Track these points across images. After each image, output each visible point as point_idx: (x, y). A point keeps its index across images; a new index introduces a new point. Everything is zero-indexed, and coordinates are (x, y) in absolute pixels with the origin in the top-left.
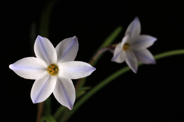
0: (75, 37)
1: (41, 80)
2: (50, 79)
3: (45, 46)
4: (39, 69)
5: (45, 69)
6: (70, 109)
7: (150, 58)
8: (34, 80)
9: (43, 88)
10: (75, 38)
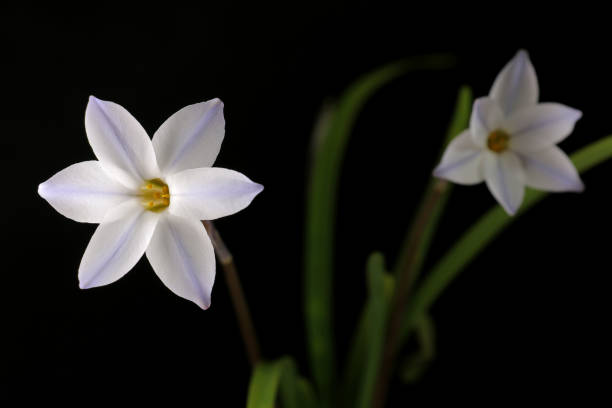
0: (216, 100)
1: (114, 225)
2: (140, 220)
3: (120, 128)
4: (112, 193)
5: (131, 195)
6: (203, 306)
7: (564, 175)
8: (96, 225)
9: (120, 247)
10: (217, 105)
